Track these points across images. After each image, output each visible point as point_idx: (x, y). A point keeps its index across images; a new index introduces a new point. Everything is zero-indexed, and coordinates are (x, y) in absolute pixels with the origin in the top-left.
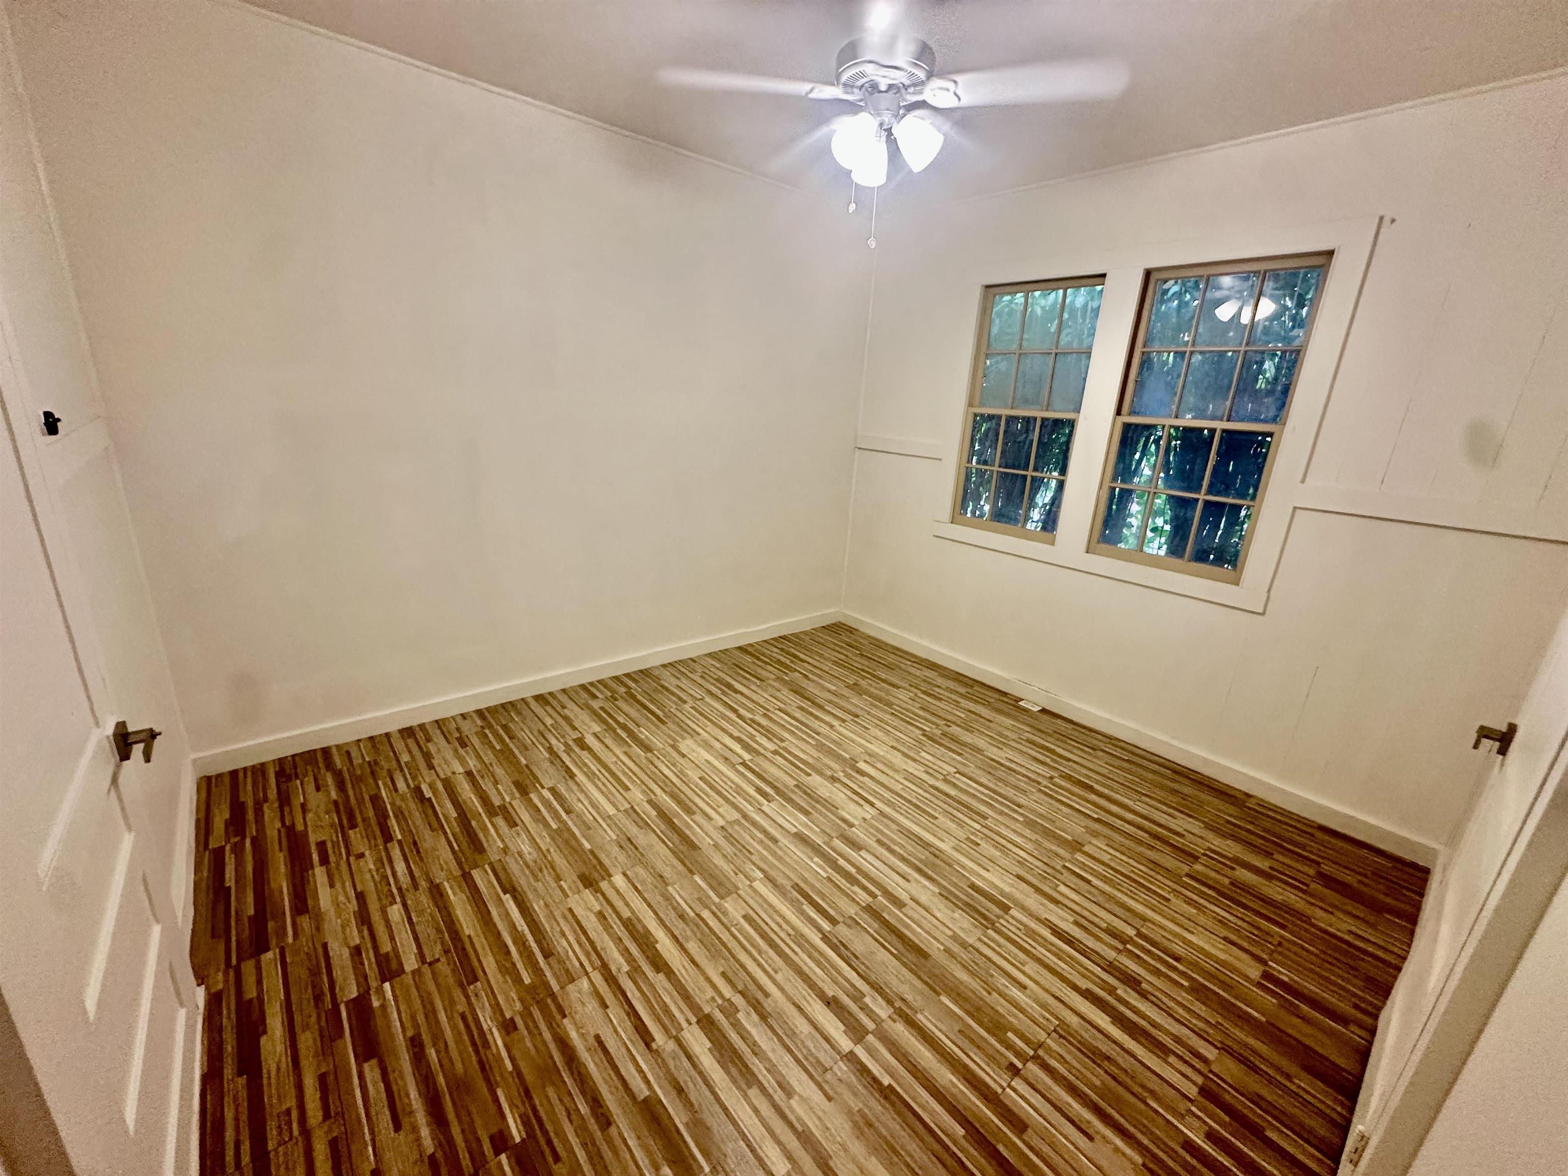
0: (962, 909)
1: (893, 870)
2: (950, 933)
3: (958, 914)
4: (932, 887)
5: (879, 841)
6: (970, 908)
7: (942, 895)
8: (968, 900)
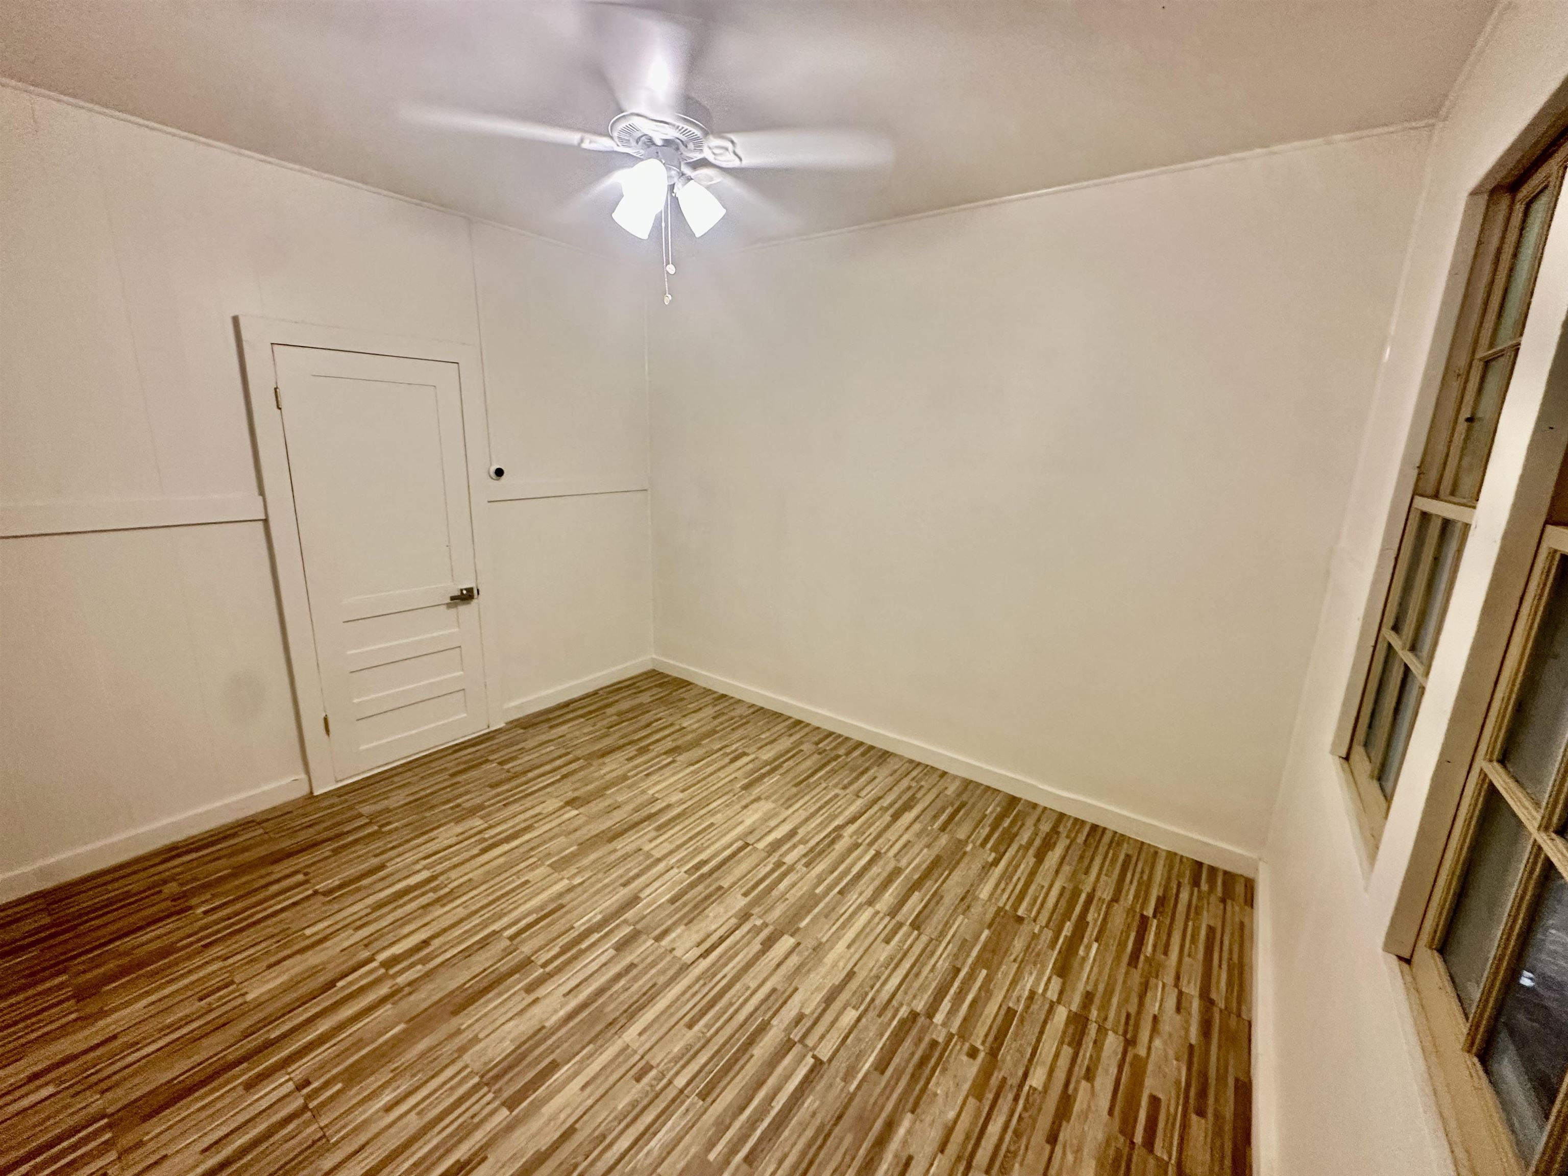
0: (513, 1051)
1: (586, 980)
2: (481, 1036)
3: (508, 1046)
4: (555, 1018)
5: (632, 966)
6: (516, 1059)
7: (540, 1030)
8: (529, 1059)
